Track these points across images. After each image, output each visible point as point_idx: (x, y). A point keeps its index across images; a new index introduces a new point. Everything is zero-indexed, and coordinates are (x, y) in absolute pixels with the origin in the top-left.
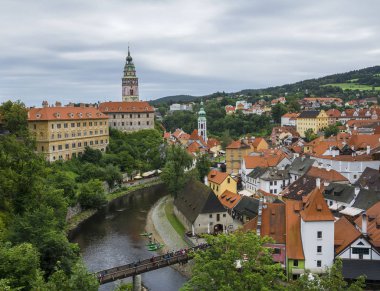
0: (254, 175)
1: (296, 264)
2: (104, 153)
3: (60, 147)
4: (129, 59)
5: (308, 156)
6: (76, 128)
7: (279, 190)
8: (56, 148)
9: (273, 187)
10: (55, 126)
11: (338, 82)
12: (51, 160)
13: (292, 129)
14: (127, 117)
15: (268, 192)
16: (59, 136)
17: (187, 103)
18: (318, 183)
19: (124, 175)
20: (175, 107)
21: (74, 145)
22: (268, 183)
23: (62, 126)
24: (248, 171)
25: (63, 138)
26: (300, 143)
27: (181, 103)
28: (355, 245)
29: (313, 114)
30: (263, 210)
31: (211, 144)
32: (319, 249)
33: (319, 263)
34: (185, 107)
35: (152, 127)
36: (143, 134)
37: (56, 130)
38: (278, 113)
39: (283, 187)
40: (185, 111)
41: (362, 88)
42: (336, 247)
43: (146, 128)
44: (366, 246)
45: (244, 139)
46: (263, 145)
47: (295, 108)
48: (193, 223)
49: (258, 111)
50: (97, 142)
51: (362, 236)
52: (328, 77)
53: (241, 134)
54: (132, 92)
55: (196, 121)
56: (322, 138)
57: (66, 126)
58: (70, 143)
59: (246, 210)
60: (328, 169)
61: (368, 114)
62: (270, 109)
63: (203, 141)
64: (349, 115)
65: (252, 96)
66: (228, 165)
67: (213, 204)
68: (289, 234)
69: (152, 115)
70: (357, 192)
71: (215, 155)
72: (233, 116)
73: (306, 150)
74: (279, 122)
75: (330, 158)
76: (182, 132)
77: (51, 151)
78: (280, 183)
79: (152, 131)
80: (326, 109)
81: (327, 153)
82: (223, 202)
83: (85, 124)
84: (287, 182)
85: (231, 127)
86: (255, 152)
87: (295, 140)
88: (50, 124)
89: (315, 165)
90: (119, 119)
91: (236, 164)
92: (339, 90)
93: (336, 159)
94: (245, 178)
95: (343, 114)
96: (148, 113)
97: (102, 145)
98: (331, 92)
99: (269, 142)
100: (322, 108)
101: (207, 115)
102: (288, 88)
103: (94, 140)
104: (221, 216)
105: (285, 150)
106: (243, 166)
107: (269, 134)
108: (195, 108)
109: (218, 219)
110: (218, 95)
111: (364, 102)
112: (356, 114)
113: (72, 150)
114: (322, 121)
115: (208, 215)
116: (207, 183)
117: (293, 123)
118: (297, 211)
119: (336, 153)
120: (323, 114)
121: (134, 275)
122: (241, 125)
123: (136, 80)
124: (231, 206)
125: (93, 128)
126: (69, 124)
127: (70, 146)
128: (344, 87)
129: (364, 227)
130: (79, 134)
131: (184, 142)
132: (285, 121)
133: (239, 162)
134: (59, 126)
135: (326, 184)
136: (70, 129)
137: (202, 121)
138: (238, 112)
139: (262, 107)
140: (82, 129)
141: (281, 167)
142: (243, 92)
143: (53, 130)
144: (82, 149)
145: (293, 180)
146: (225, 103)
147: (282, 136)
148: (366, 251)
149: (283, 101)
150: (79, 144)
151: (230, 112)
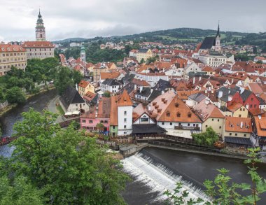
0: (104, 83)
1: (114, 127)
7: (117, 91)
9: (114, 89)
13: (134, 58)
14: (38, 50)
15: (111, 91)
17: (80, 43)
18: (135, 87)
19: (36, 84)
20: (73, 45)
21: (5, 67)
22: (111, 87)
24: (102, 81)
27: (76, 42)
28: (142, 117)
29: (145, 51)
30: (99, 101)
31: (88, 66)
32: (125, 120)
34: (78, 45)
35: (53, 56)
38: (128, 49)
39: (119, 89)
40: (77, 47)
42: (133, 118)
43: (50, 56)
44: (147, 117)
48: (67, 108)
49: (118, 48)
50: (19, 65)
51: (145, 113)
52: (157, 32)
54: (41, 36)
58: (2, 66)
63: (83, 64)
64: (162, 52)
65: (116, 40)
66: (95, 77)
67: (77, 99)
69: (53, 49)
70: (152, 91)
72: (104, 50)
74: (128, 53)
75: (145, 74)
76: (73, 59)
78: (118, 87)
80: (153, 49)
81: (144, 71)
84: (121, 86)
89: (135, 78)
90: (33, 51)
92: (161, 39)
93: (147, 75)
94: (101, 85)
95: (160, 51)
96: (50, 48)
97: (23, 66)
98: (158, 40)
102: (136, 36)
103: (17, 64)
106: (100, 78)
110: (98, 38)
111: (172, 46)
112: (165, 52)
113: (4, 70)
114: (149, 54)
115: (75, 105)
116: (77, 88)
117: (135, 55)
118: (116, 101)
119: (148, 71)
120: (149, 51)
122: (108, 55)
123: (44, 29)
124: (90, 100)
125: (17, 57)
126: (2, 54)
128: (164, 37)
132: (131, 54)
136: (2, 57)
137: (83, 53)
138: (107, 48)
139: (120, 46)
141: (119, 78)
144: (10, 69)
146: (100, 42)
147: (129, 62)
148: (147, 120)
149: (132, 43)
150: (8, 67)
151: (103, 48)
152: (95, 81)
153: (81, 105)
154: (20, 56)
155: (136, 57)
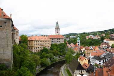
2: (49, 50)
3: (36, 48)
4: (57, 23)
5: (112, 53)
6: (41, 43)
7: (102, 64)
8: (35, 48)
9: (100, 62)
10: (35, 42)
12: (34, 51)
13: (107, 44)
14: (56, 39)
15: (98, 64)
17: (75, 36)
19: (55, 57)
20: (71, 37)
21: (40, 47)
22: (98, 61)
23: (37, 42)
24: (92, 57)
25: (37, 45)
26: (110, 48)
27: (73, 35)
30: (96, 70)
31: (81, 48)
34: (74, 37)
35: (64, 43)
36: (61, 44)
38: (102, 39)
40: (74, 38)
45: (91, 47)
46: (97, 48)
49: (96, 38)
50: (47, 47)
53: (90, 45)
54: (58, 32)
55: (77, 41)
58: (39, 47)
62: (100, 38)
63: (79, 47)
65: (94, 34)
66: (86, 54)
69: (63, 39)
71: (83, 51)
72: (89, 39)
73: (111, 51)
74: (103, 41)
76: (73, 44)
77: (34, 49)
78: (102, 61)
79: (63, 44)
82: (83, 66)
83: (44, 41)
84: (105, 61)
86: (94, 51)
87: (108, 47)
88: (34, 41)
90: (54, 40)
91: (88, 54)
94: (91, 59)
97: (49, 47)
101: (80, 39)
102: (106, 31)
103: (46, 46)
104: (83, 71)
105: (104, 50)
106: (91, 55)
108: (77, 37)
110: (84, 33)
113: (40, 49)
115: (78, 71)
116: (78, 60)
117: (107, 42)
118: (107, 72)
122: (91, 42)
123: (59, 29)
124: (86, 68)
125: (46, 42)
126: (39, 41)
127: (39, 48)
130: (40, 44)
131: (73, 47)
132: (105, 41)
134: (36, 42)
136: (39, 43)
137: (79, 41)
139: (98, 37)
140: (43, 43)
141: (103, 56)
142: (92, 32)
143: (34, 43)
145: (107, 60)
147: (104, 46)
149: (104, 35)
150: (42, 47)
151: (88, 38)
152: (86, 56)
153: (82, 71)
154: (48, 42)
155: (108, 43)
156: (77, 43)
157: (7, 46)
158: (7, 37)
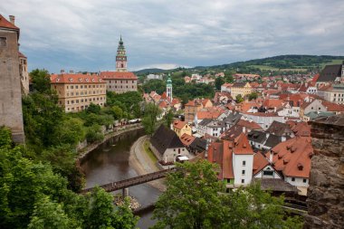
0: (203, 124)
1: (229, 180)
2: (102, 107)
3: (72, 102)
4: (121, 43)
5: (238, 112)
6: (84, 89)
7: (219, 134)
8: (70, 103)
9: (215, 132)
10: (69, 87)
11: (258, 64)
13: (228, 94)
14: (119, 82)
15: (212, 135)
16: (72, 94)
17: (159, 74)
18: (244, 130)
20: (151, 77)
21: (82, 101)
22: (212, 130)
23: (74, 87)
24: (199, 121)
25: (75, 95)
26: (233, 104)
27: (155, 74)
28: (265, 169)
29: (241, 85)
30: (209, 147)
31: (175, 102)
32: (244, 172)
33: (243, 181)
34: (157, 77)
35: (136, 90)
36: (129, 94)
37: (70, 90)
38: (219, 83)
39: (222, 132)
40: (157, 80)
41: (272, 70)
42: (254, 170)
43: (132, 90)
44: (272, 169)
45: (197, 99)
46: (209, 104)
47: (230, 80)
48: (163, 154)
49: (206, 81)
50: (98, 99)
51: (269, 164)
52: (252, 61)
53: (195, 96)
54: (122, 66)
55: (165, 87)
56: (247, 101)
57: (77, 87)
58: (80, 99)
59: (197, 146)
60: (251, 121)
61: (276, 86)
62: (214, 80)
63: (169, 100)
64: (264, 87)
65: (203, 71)
66: (186, 117)
67: (176, 142)
68: (225, 163)
69: (136, 82)
70: (268, 136)
71: (178, 110)
72: (190, 84)
73: (236, 109)
74: (219, 89)
75: (252, 114)
76: (156, 94)
77: (66, 104)
78: (220, 129)
79: (135, 92)
80: (250, 82)
81: (250, 111)
82: (183, 141)
83: (90, 87)
84: (224, 129)
85: (188, 91)
86: (204, 108)
87: (229, 101)
88: (66, 86)
89: (242, 118)
90: (113, 84)
91: (191, 116)
92: (258, 69)
93: (255, 115)
94: (197, 126)
95: (261, 85)
96: (133, 80)
98: (254, 71)
99: (213, 102)
100: (247, 81)
101: (173, 82)
102: (226, 66)
103: (96, 97)
104: (181, 150)
105: (223, 108)
106: (196, 118)
107: (213, 97)
108: (164, 77)
109: (179, 152)
110: (180, 69)
111: (274, 78)
112: (268, 86)
113: (81, 104)
114: (246, 91)
115: (173, 150)
116: (172, 128)
117: (229, 90)
118: (230, 148)
119: (256, 111)
120: (248, 85)
121: (124, 188)
123: (126, 57)
124: (188, 144)
125: (96, 89)
126: (79, 86)
127: (80, 101)
128: (262, 68)
129: (271, 158)
130: (86, 93)
131: (157, 101)
132: (223, 88)
133: (193, 115)
134: (72, 87)
135: (249, 131)
136: (80, 90)
137: (169, 87)
138: (193, 81)
139: (209, 78)
140: (88, 90)
141: (220, 119)
142: (197, 68)
143: (68, 90)
144: (88, 104)
145: (228, 127)
146: (184, 75)
147: (221, 98)
148: (271, 173)
149: (223, 76)
150: (86, 100)
151: (188, 81)
154: (99, 89)
155: (230, 93)
156: (165, 90)
157: (12, 96)
158: (10, 75)
